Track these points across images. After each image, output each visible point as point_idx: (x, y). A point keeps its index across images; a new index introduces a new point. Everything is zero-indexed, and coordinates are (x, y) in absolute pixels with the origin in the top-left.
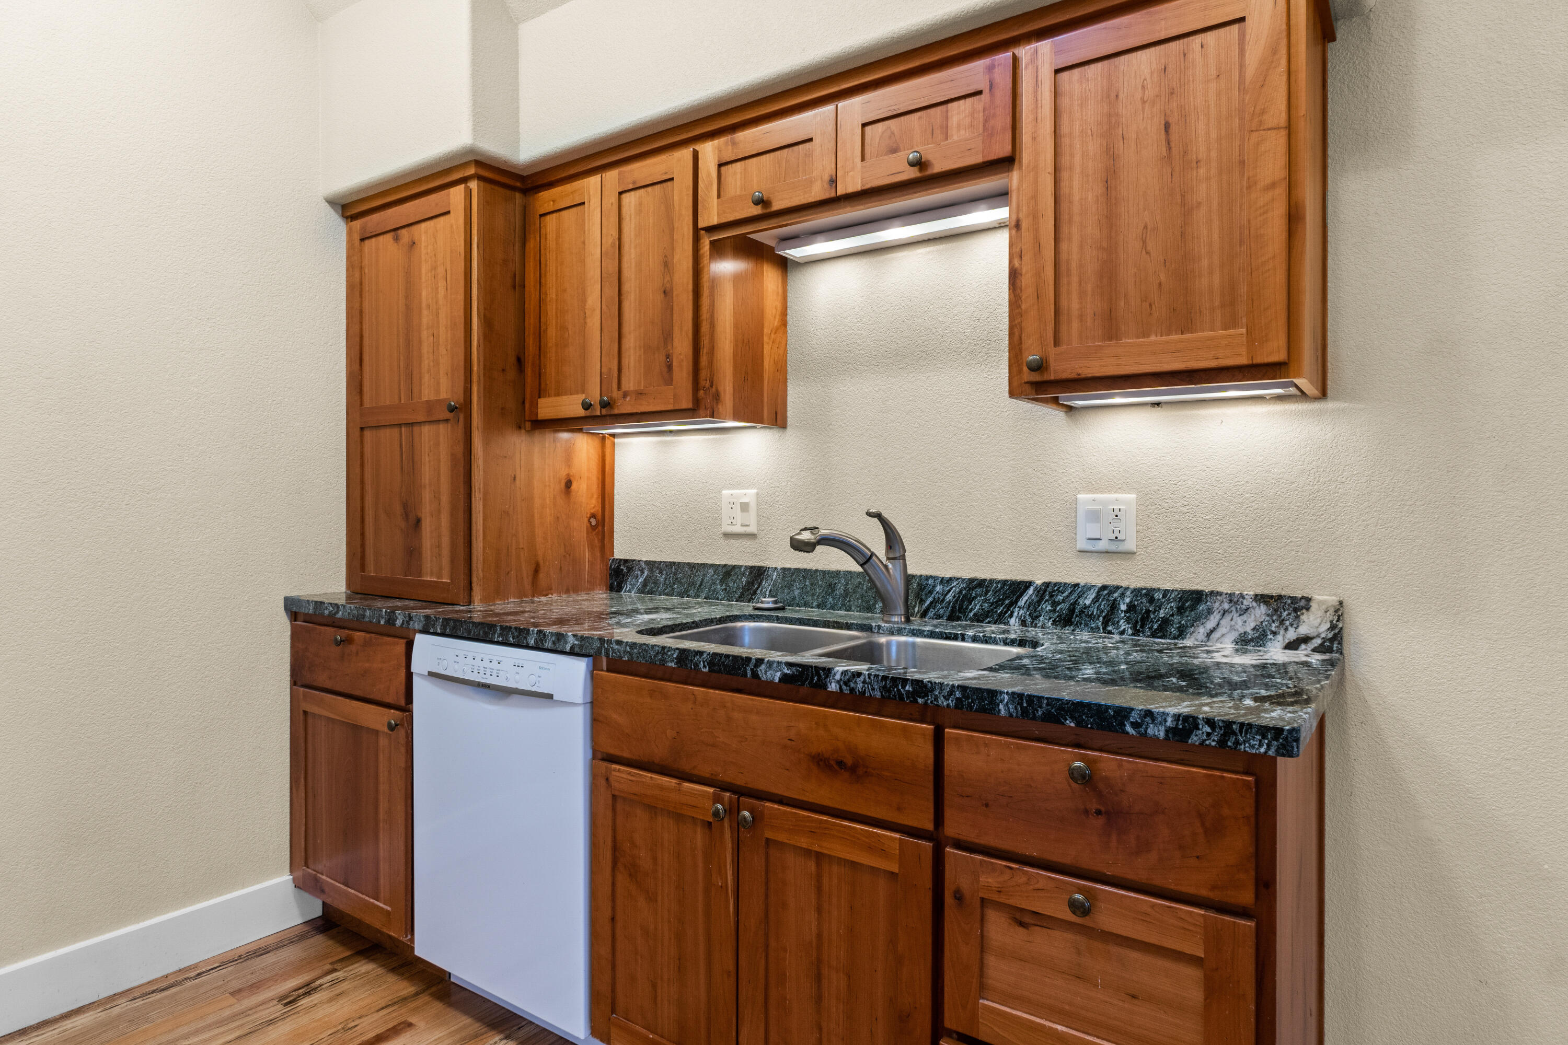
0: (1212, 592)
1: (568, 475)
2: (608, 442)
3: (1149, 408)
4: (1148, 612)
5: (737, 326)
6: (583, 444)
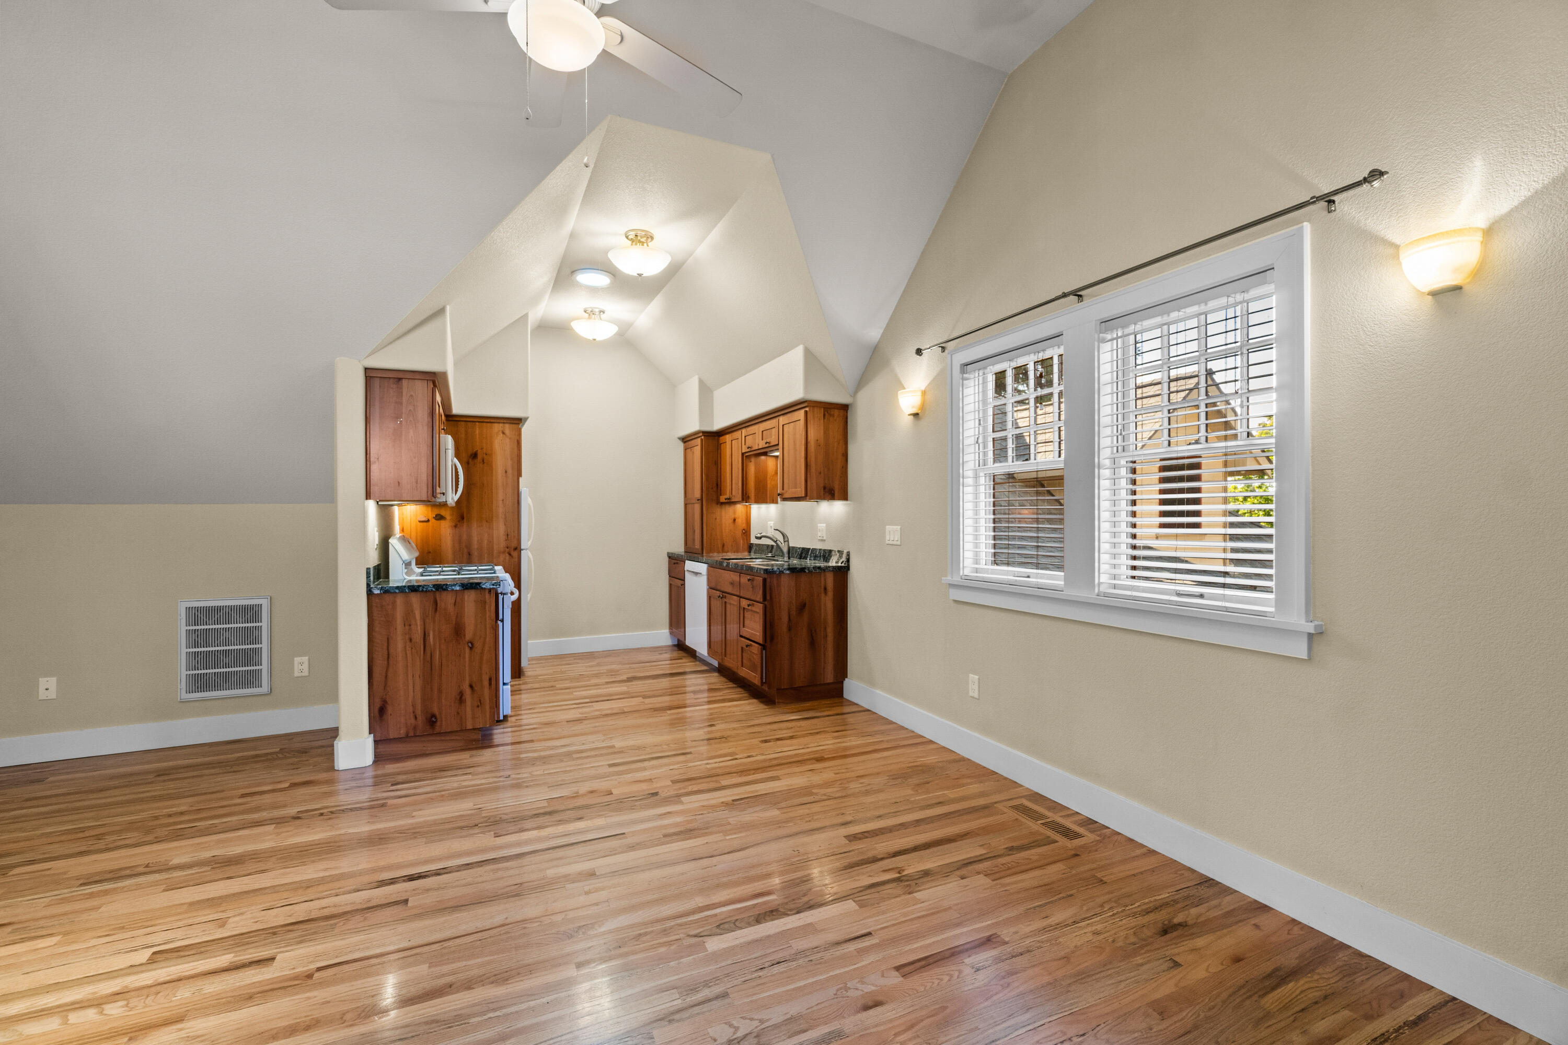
0: (832, 550)
1: (735, 517)
2: (749, 508)
4: (825, 555)
5: (756, 477)
6: (740, 508)
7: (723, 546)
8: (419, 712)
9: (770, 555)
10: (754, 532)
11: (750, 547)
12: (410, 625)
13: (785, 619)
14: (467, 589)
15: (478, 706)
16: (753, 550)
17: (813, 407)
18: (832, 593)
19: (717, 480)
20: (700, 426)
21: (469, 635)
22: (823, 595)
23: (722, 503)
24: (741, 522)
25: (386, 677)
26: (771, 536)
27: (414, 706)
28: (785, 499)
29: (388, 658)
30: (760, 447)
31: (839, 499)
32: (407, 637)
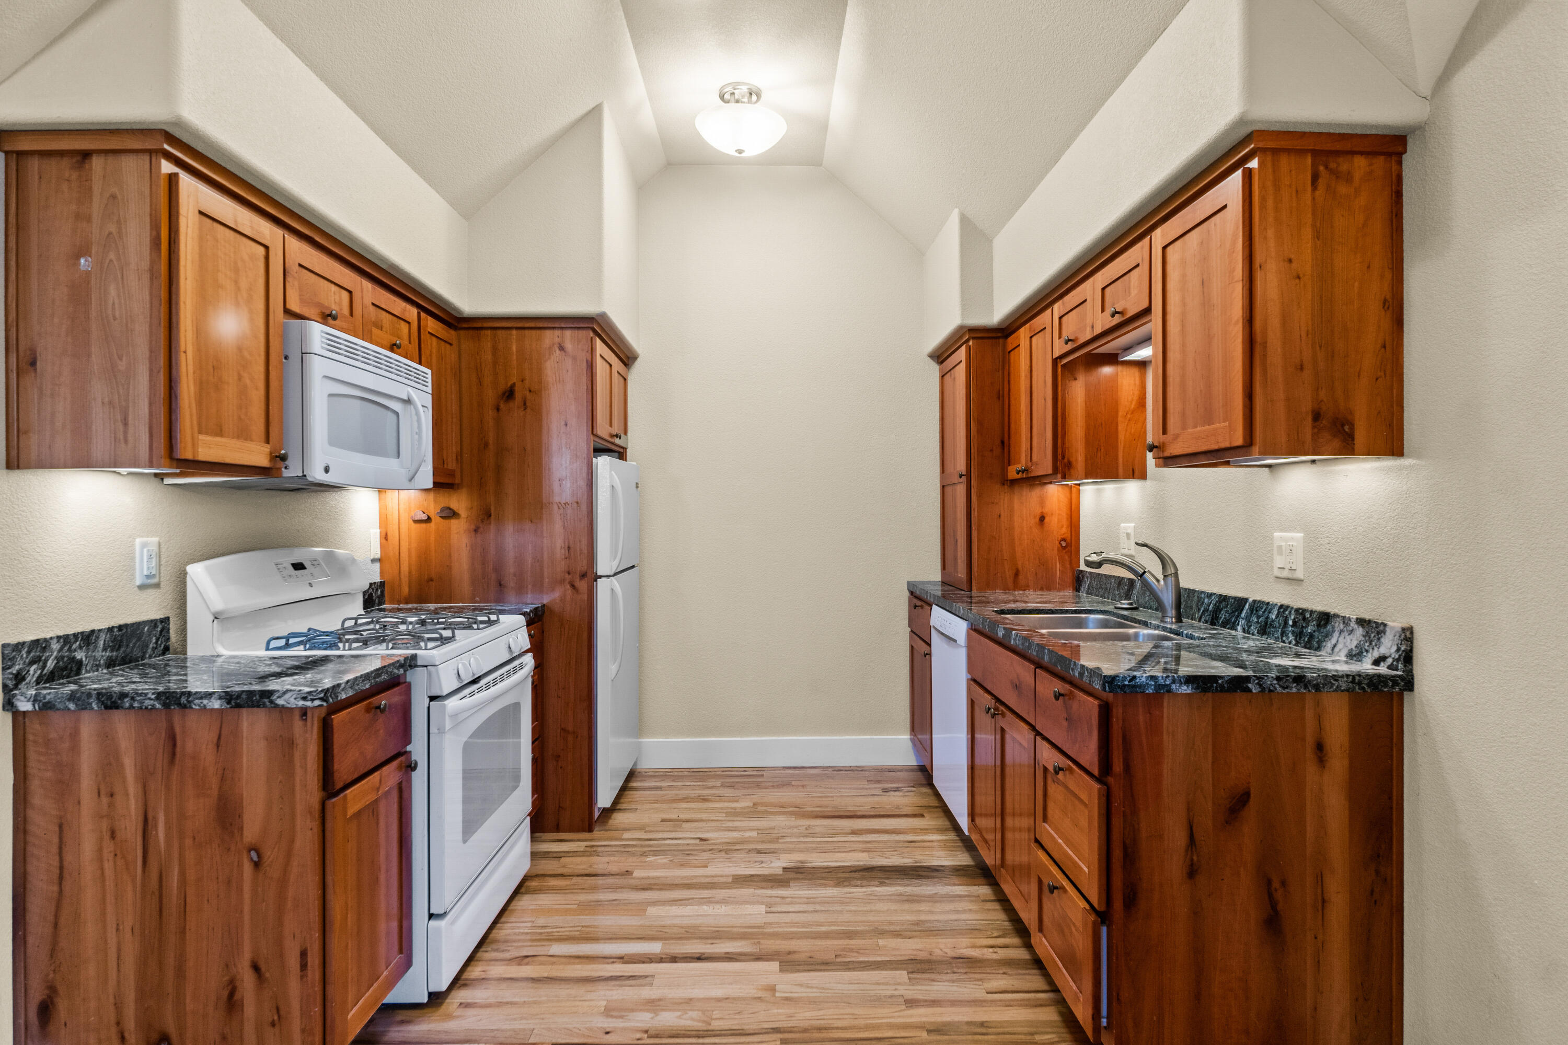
0: (1334, 615)
1: (1042, 512)
2: (1074, 490)
3: (1309, 464)
4: (1303, 627)
5: (1089, 415)
6: (1054, 492)
7: (1017, 574)
8: (130, 1024)
9: (1125, 603)
10: (1088, 550)
11: (1078, 580)
12: (112, 795)
13: (1177, 837)
14: (238, 706)
15: (273, 1024)
16: (1085, 586)
17: (1275, 151)
18: (1346, 762)
19: (1003, 434)
20: (963, 315)
21: (251, 829)
22: (1311, 769)
23: (1013, 482)
24: (1057, 525)
25: (56, 925)
26: (1128, 561)
27: (118, 1007)
28: (1169, 461)
29: (61, 878)
30: (1098, 330)
31: (1373, 451)
32: (105, 825)
